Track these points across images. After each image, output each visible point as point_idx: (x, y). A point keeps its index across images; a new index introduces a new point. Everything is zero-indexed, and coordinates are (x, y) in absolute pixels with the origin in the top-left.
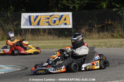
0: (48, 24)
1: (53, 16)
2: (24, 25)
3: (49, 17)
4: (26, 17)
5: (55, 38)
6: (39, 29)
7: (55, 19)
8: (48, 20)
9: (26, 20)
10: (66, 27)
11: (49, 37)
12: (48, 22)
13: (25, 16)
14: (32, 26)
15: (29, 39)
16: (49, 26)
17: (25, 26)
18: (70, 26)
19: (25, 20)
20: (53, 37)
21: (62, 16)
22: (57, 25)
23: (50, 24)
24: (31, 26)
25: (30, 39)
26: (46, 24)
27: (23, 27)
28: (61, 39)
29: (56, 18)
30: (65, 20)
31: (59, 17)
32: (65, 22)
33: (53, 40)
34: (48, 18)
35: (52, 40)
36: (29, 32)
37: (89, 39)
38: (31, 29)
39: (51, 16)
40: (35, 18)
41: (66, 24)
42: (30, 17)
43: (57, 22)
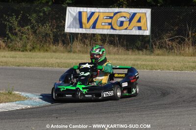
0: (110, 26)
1: (119, 14)
2: (70, 27)
3: (112, 15)
4: (75, 14)
5: (120, 50)
6: (94, 35)
7: (123, 19)
8: (110, 21)
9: (75, 18)
10: (140, 34)
11: (111, 48)
12: (110, 24)
13: (72, 12)
14: (84, 30)
15: (77, 50)
16: (112, 30)
17: (71, 29)
18: (147, 33)
19: (72, 19)
20: (116, 48)
21: (135, 14)
22: (126, 29)
23: (114, 27)
24: (81, 29)
25: (79, 51)
26: (106, 27)
27: (67, 30)
28: (130, 53)
29: (125, 17)
30: (139, 21)
31: (128, 16)
32: (139, 25)
33: (117, 54)
34: (111, 18)
35: (114, 54)
36: (77, 39)
37: (177, 55)
38: (81, 34)
39: (116, 14)
40: (89, 15)
41: (140, 28)
42: (80, 13)
43: (126, 25)
